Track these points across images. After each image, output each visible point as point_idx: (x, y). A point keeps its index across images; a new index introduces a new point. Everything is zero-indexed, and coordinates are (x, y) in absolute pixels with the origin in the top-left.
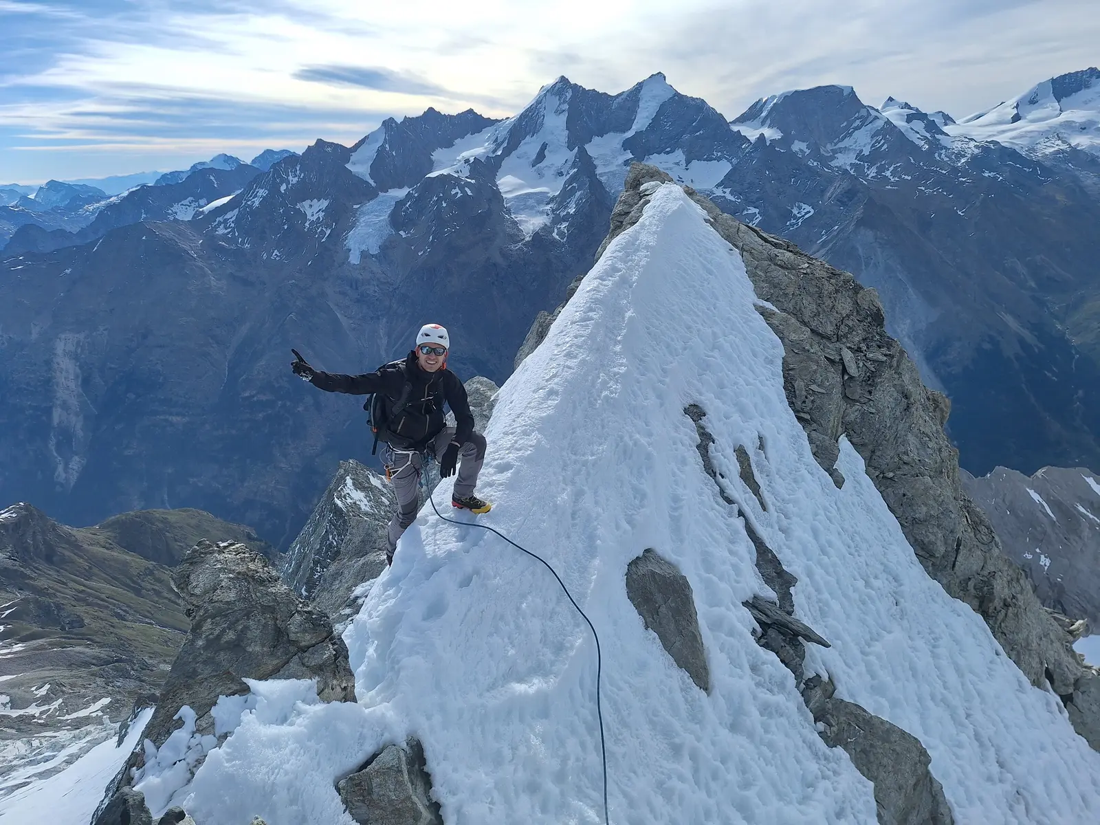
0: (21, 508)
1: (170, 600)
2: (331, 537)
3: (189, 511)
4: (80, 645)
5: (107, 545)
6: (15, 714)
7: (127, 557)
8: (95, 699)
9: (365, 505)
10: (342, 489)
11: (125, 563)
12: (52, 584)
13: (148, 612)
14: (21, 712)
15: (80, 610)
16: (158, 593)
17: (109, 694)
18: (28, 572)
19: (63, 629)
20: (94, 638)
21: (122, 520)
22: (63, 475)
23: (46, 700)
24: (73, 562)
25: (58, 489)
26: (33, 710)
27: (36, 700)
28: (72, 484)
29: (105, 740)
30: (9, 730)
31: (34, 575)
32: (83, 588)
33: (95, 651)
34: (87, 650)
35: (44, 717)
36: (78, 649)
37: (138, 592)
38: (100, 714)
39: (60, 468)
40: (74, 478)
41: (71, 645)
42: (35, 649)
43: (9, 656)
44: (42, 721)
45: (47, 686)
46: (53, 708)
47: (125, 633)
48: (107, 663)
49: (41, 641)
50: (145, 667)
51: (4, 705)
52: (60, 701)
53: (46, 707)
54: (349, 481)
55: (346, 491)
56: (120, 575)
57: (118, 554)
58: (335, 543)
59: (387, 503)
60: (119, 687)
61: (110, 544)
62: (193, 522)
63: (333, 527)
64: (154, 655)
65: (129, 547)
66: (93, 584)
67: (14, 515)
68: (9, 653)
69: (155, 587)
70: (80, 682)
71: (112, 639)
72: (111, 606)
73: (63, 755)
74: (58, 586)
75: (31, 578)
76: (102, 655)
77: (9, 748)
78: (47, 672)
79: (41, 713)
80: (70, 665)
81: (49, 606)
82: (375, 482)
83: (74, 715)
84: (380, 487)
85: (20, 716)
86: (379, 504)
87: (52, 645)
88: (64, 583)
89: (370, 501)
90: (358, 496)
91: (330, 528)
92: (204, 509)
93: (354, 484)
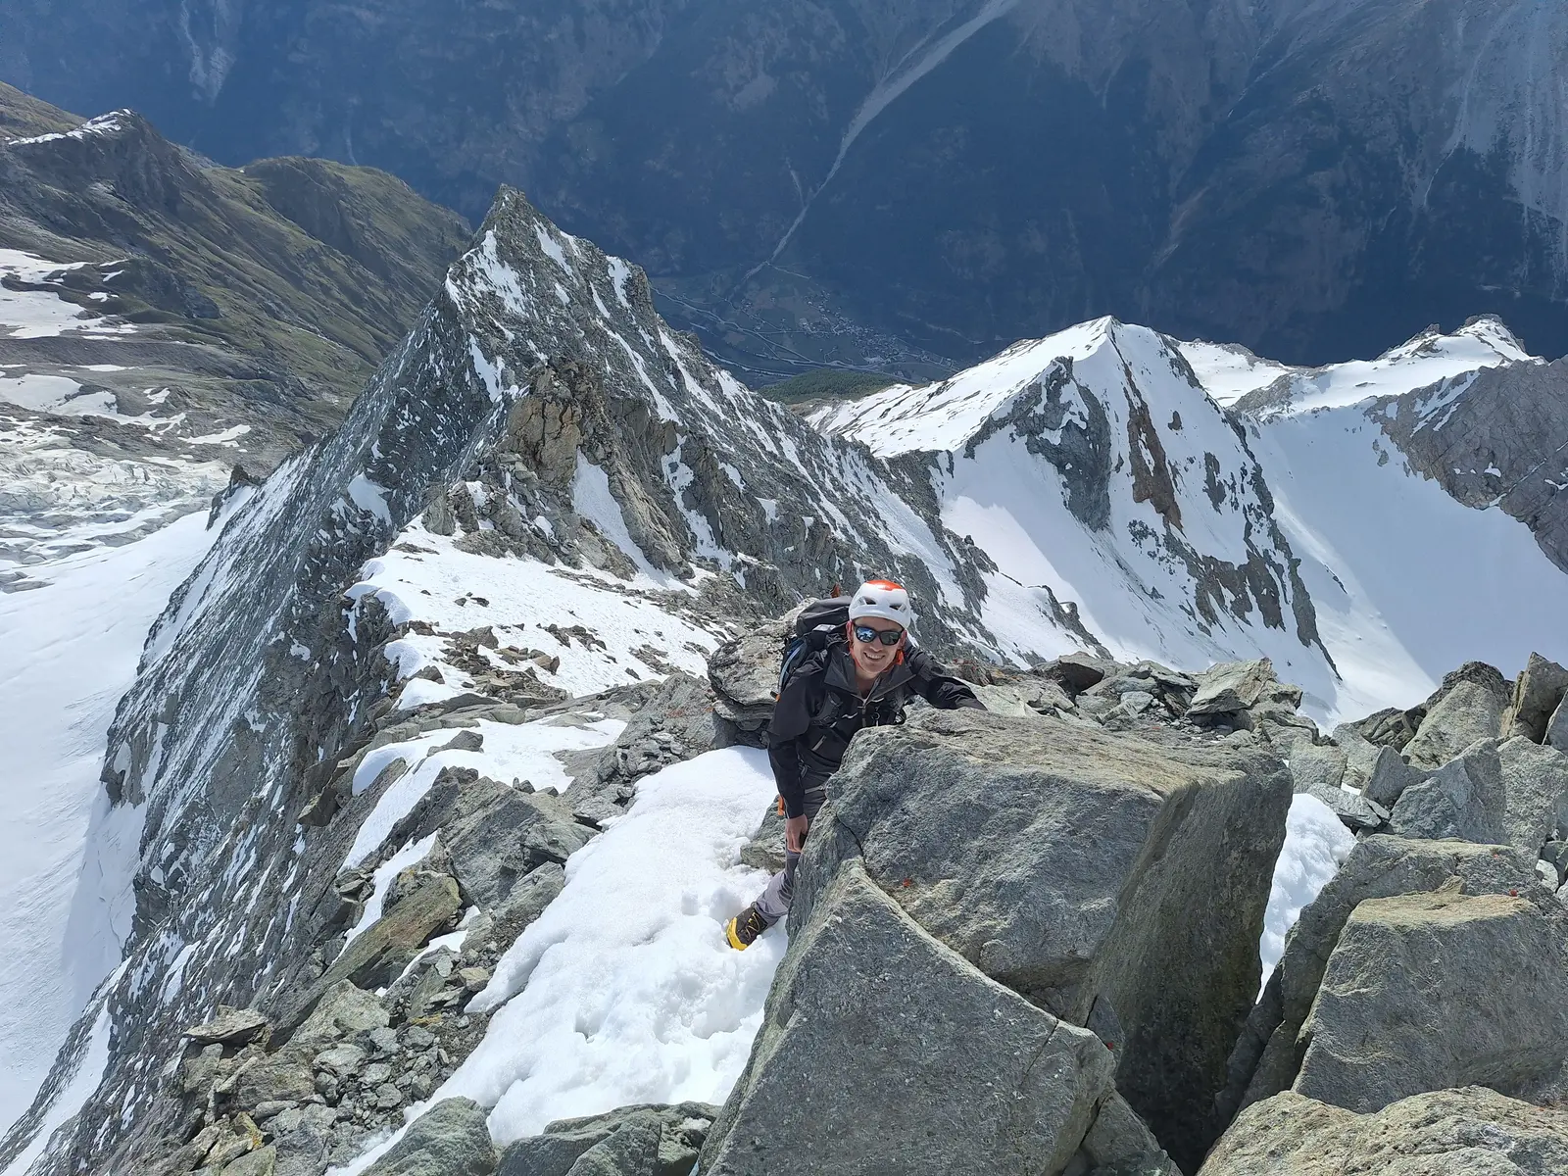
0: (126, 118)
1: (342, 304)
2: (432, 357)
3: (374, 172)
4: (212, 343)
5: (255, 203)
6: (124, 420)
7: (285, 228)
8: (230, 424)
9: (514, 301)
10: (470, 259)
11: (280, 236)
12: (176, 246)
13: (312, 314)
14: (132, 420)
15: (215, 293)
16: (326, 291)
17: (247, 421)
18: (142, 221)
19: (189, 315)
20: (232, 337)
21: (277, 168)
22: (202, 75)
23: (163, 410)
24: (206, 219)
25: (196, 96)
26: (146, 420)
27: (151, 408)
28: (216, 93)
29: (199, 510)
30: (111, 444)
31: (149, 227)
32: (221, 261)
33: (233, 356)
34: (221, 353)
35: (161, 433)
36: (210, 348)
37: (297, 282)
38: (236, 445)
39: (198, 62)
40: (218, 82)
41: (201, 341)
42: (150, 336)
43: (116, 339)
44: (158, 439)
45: (165, 393)
46: (174, 422)
47: (278, 337)
48: (248, 376)
49: (159, 327)
50: (301, 392)
51: (109, 405)
52: (183, 416)
53: (163, 421)
54: (490, 242)
55: (480, 263)
56: (272, 251)
57: (268, 219)
58: (438, 373)
59: (565, 299)
60: (264, 414)
61: (259, 201)
62: (380, 191)
63: (437, 338)
64: (316, 376)
65: (286, 212)
66: (234, 257)
67: (117, 128)
68: (116, 334)
69: (321, 279)
70: (210, 395)
71: (257, 344)
72: (259, 295)
73: (139, 518)
74: (183, 250)
75: (148, 232)
76: (241, 364)
77: (103, 471)
78: (168, 372)
79: (158, 427)
80: (198, 369)
81: (169, 279)
82: (550, 248)
83: (201, 440)
84: (561, 261)
85: (129, 426)
86: (546, 299)
87: (175, 335)
88: (193, 248)
89: (528, 291)
90: (504, 278)
91: (433, 339)
92: (397, 175)
93: (499, 250)
